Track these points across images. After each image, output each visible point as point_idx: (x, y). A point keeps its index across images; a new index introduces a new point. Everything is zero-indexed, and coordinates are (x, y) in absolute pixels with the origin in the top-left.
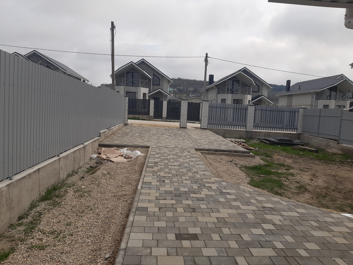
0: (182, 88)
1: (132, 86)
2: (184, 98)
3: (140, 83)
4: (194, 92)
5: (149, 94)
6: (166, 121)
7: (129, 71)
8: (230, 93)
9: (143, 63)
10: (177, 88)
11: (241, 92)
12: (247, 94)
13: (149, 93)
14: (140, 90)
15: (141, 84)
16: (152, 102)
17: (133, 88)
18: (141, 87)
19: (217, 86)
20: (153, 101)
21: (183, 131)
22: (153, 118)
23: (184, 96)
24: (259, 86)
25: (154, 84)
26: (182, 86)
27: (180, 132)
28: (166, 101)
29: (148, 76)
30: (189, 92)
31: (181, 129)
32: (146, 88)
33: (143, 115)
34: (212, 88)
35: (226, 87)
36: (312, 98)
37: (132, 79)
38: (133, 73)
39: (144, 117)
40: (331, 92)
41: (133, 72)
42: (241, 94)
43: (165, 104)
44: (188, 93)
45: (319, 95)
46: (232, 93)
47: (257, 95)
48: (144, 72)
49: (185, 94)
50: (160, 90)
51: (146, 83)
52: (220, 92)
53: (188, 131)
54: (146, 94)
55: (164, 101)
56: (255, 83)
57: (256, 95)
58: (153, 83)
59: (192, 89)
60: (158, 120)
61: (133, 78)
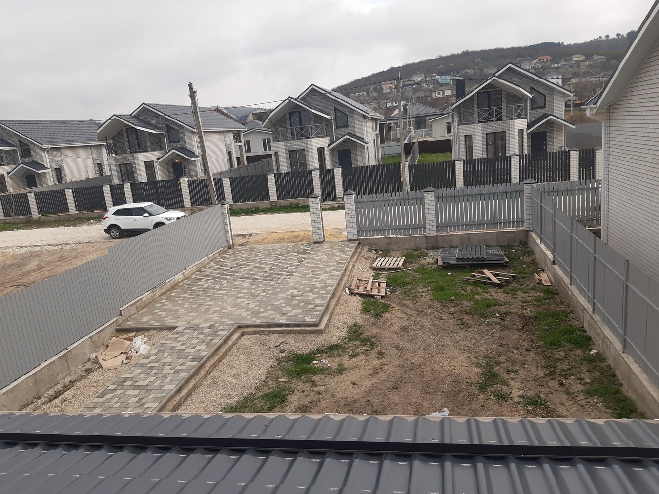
1: (298, 139)
5: (330, 147)
7: (293, 111)
8: (478, 123)
9: (313, 93)
12: (516, 119)
15: (312, 133)
16: (316, 174)
17: (300, 142)
18: (312, 138)
20: (318, 172)
24: (545, 96)
28: (340, 169)
29: (322, 116)
33: (304, 197)
37: (295, 128)
38: (299, 112)
39: (307, 201)
46: (483, 121)
47: (541, 115)
48: (313, 111)
50: (347, 136)
52: (462, 121)
54: (323, 148)
55: (335, 170)
56: (536, 91)
58: (336, 125)
60: (329, 203)
61: (301, 122)
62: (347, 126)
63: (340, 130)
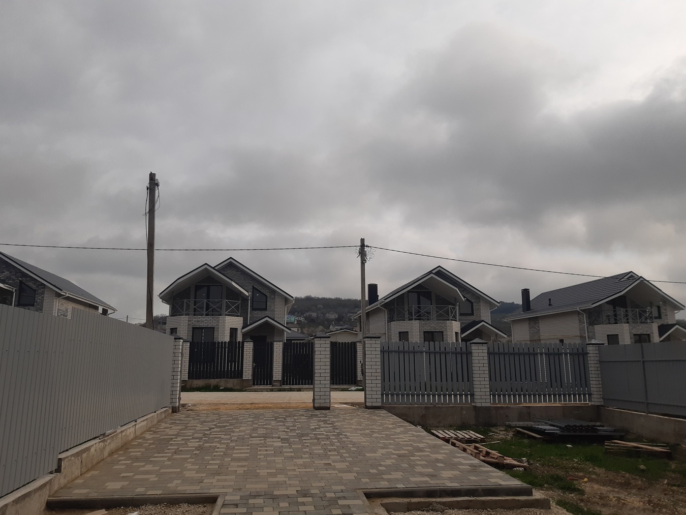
0: (314, 315)
1: (207, 315)
2: (319, 334)
3: (224, 307)
4: (339, 321)
5: (244, 330)
6: (280, 390)
7: (201, 284)
8: (415, 319)
9: (231, 266)
10: (305, 315)
11: (437, 316)
12: (452, 320)
13: (243, 328)
14: (224, 322)
15: (226, 310)
16: (249, 347)
17: (210, 317)
18: (226, 315)
19: (386, 305)
20: (252, 344)
21: (322, 419)
22: (251, 383)
23: (319, 331)
24: (472, 303)
25: (254, 307)
26: (313, 312)
27: (314, 423)
28: (281, 344)
29: (241, 292)
30: (329, 322)
31: (317, 412)
32: (238, 316)
33: (227, 378)
34: (376, 311)
35: (406, 308)
36: (581, 322)
37: (205, 301)
38: (209, 287)
39: (231, 382)
40: (614, 308)
41: (209, 284)
42: (438, 320)
43: (278, 348)
44: (326, 323)
45: (594, 316)
46: (419, 318)
47: (469, 322)
48: (233, 283)
49: (320, 327)
50: (267, 319)
51: (237, 308)
52: (395, 318)
53: (335, 416)
54: (236, 329)
55: (275, 343)
56: (464, 297)
57: (469, 320)
58: (252, 306)
59: (333, 316)
60: (262, 387)
61: (208, 297)
62: (266, 309)
63: (256, 312)
